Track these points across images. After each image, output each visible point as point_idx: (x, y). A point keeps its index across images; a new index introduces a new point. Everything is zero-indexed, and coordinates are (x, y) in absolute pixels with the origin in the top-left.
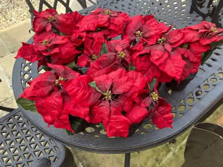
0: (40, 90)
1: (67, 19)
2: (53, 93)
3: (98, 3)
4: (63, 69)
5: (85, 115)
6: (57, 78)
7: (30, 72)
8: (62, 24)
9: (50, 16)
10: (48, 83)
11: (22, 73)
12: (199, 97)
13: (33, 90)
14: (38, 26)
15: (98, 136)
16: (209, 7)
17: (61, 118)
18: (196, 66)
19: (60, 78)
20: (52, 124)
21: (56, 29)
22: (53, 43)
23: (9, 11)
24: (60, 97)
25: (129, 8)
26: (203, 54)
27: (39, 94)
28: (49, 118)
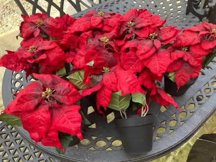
0: (25, 104)
1: (57, 23)
2: (39, 107)
3: (92, 6)
4: (51, 79)
5: (77, 132)
6: (44, 90)
7: (22, 80)
8: (51, 28)
9: (38, 20)
10: (34, 96)
11: (13, 81)
12: (200, 102)
13: (17, 105)
14: (26, 32)
15: (93, 149)
16: (204, 7)
17: (49, 134)
18: (196, 70)
19: (47, 89)
20: (40, 141)
21: (45, 34)
22: (40, 48)
23: (5, 16)
24: (47, 111)
25: (124, 11)
26: (204, 58)
27: (24, 109)
28: (36, 135)
